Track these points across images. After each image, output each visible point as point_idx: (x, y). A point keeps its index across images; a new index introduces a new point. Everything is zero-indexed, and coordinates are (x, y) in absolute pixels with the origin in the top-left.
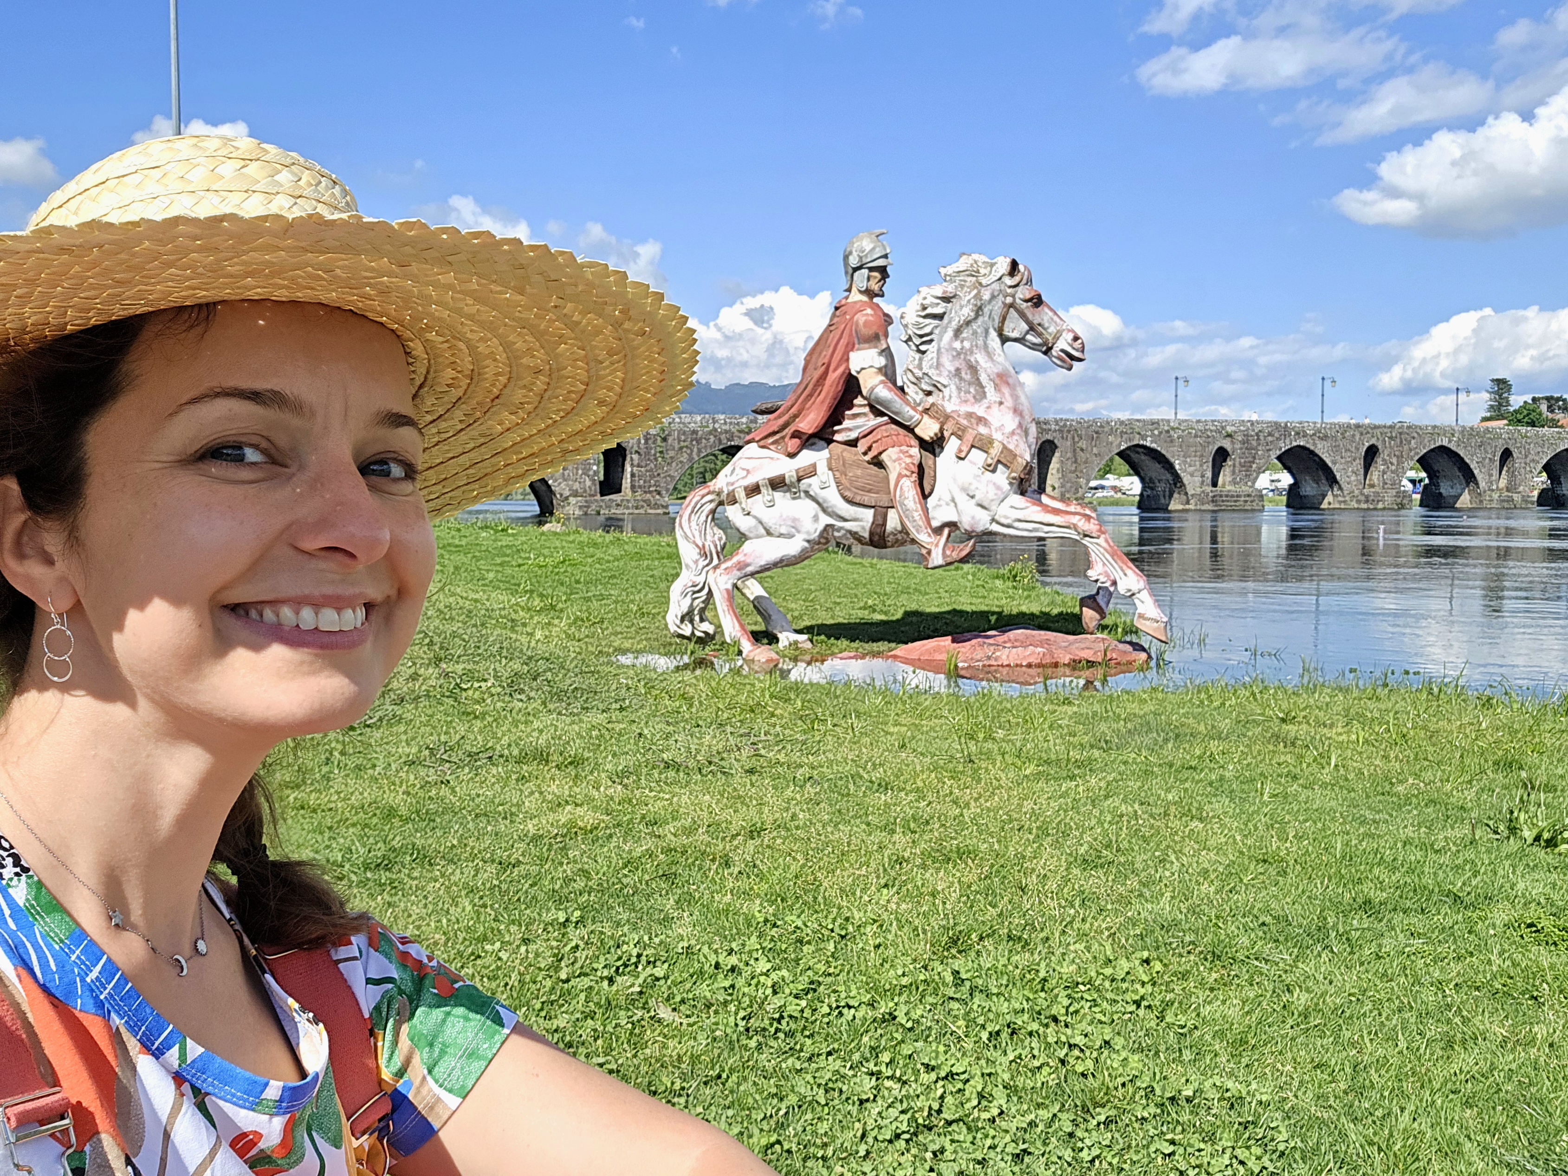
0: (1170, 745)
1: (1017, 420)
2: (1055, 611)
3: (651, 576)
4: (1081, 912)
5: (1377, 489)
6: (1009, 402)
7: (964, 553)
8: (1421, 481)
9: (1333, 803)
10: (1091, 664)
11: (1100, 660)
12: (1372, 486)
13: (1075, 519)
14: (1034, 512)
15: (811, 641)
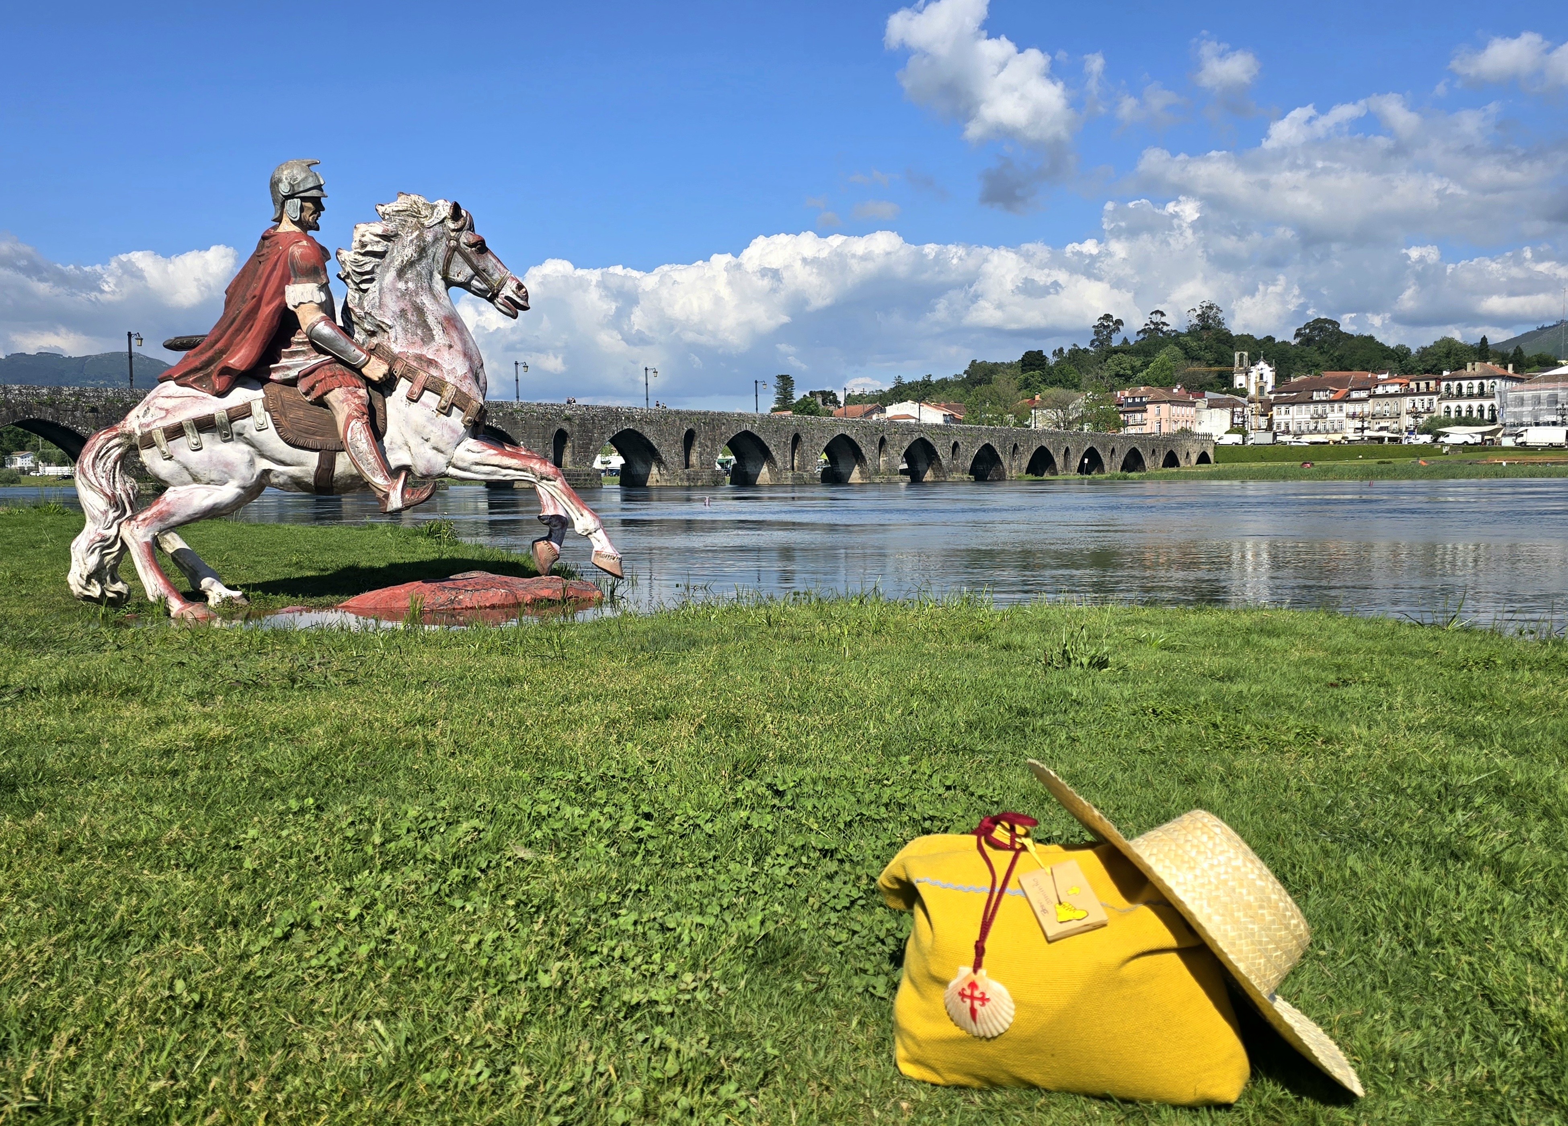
1: (467, 364)
5: (696, 469)
6: (458, 346)
7: (422, 498)
8: (730, 463)
11: (560, 598)
12: (692, 466)
13: (532, 463)
14: (491, 456)
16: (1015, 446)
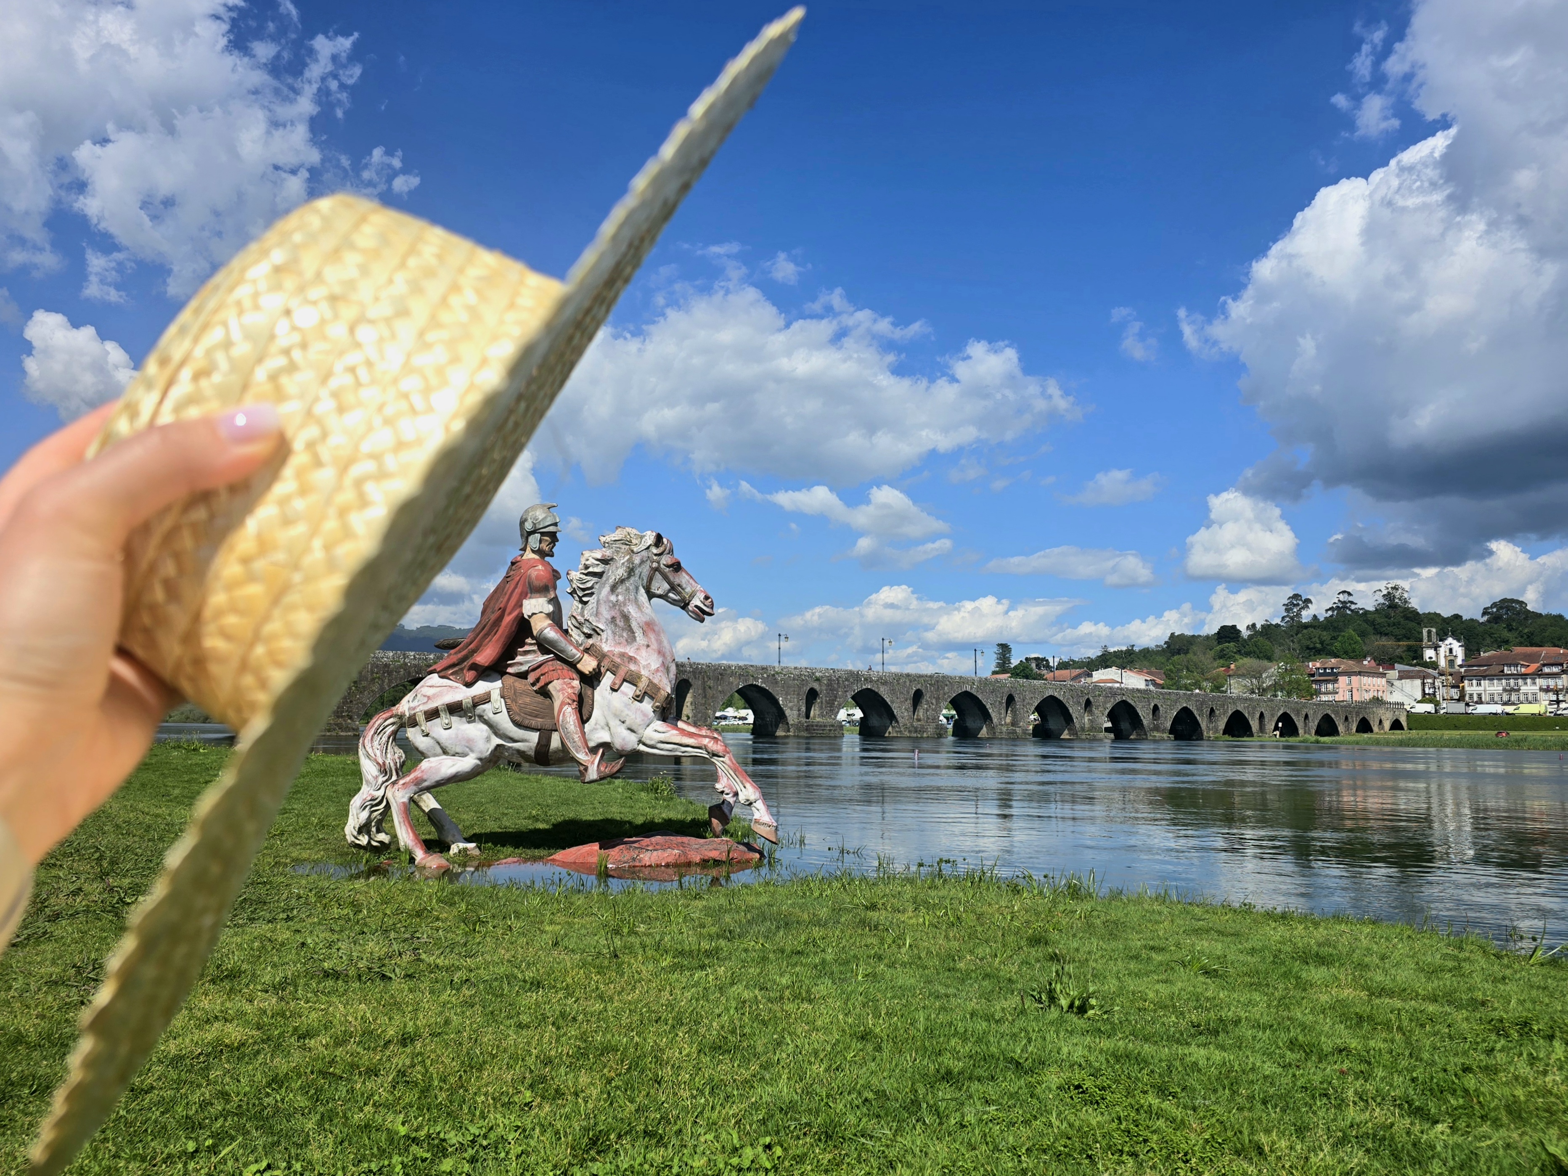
0: (781, 933)
1: (661, 660)
2: (689, 818)
3: (335, 792)
4: (711, 1100)
5: (922, 723)
6: (654, 645)
7: (615, 769)
8: (952, 717)
9: (912, 981)
10: (717, 863)
11: (724, 859)
12: (919, 720)
13: (706, 741)
14: (672, 735)
15: (480, 848)
16: (1212, 711)
